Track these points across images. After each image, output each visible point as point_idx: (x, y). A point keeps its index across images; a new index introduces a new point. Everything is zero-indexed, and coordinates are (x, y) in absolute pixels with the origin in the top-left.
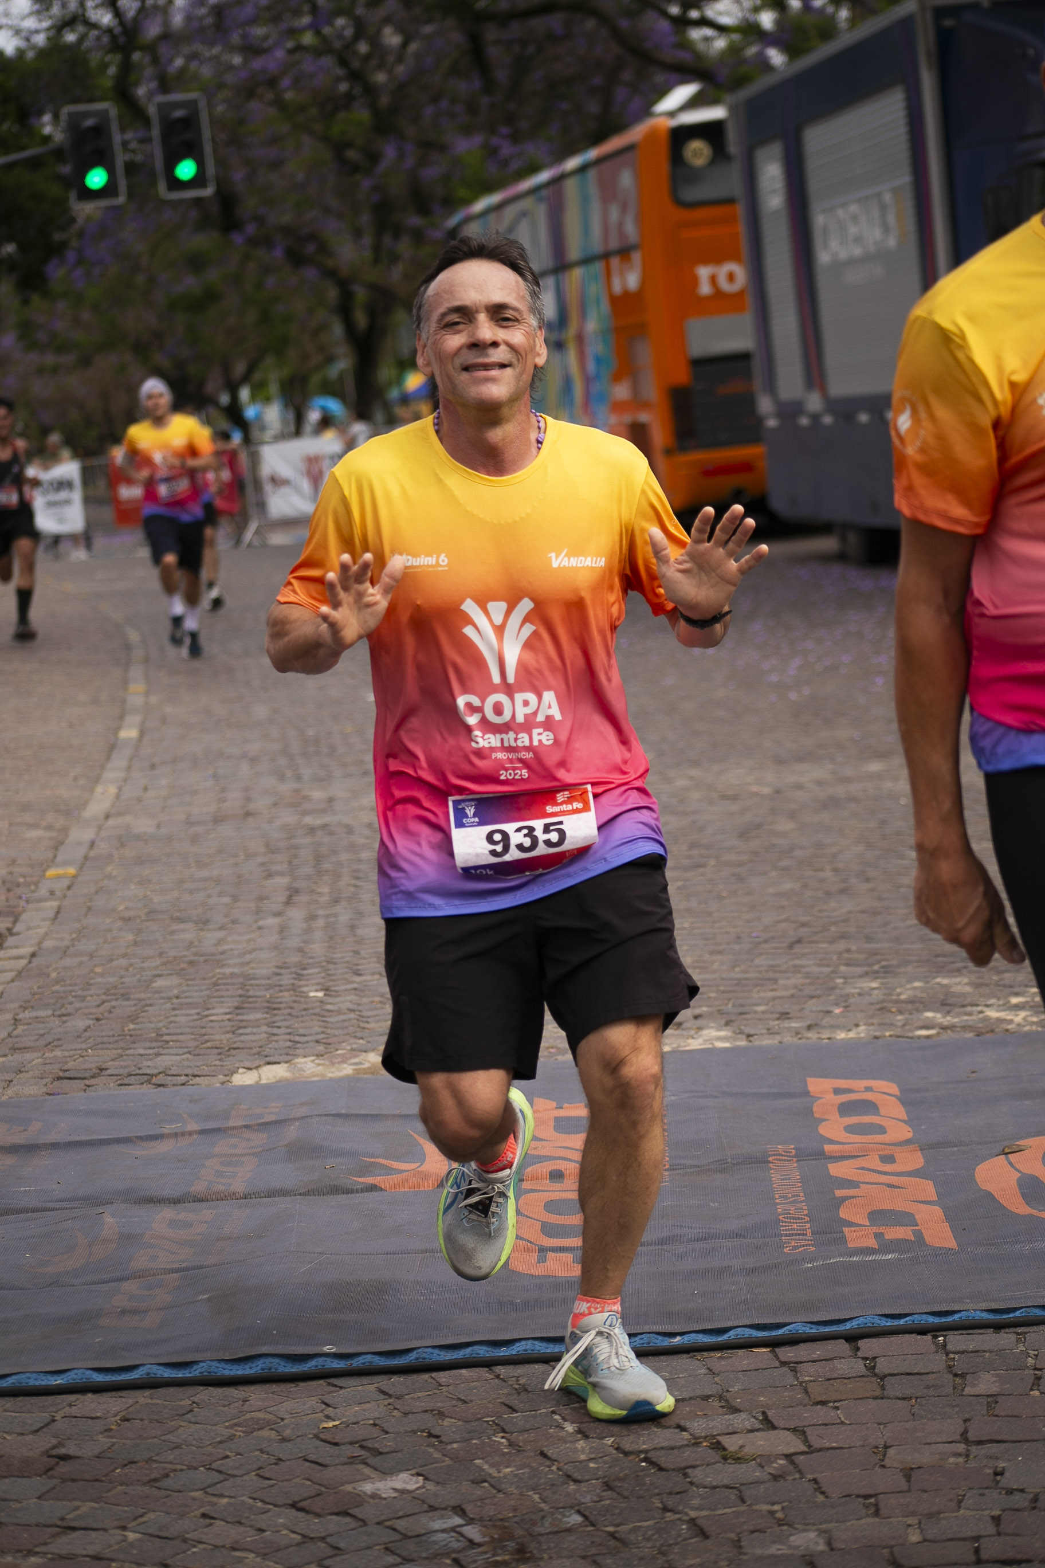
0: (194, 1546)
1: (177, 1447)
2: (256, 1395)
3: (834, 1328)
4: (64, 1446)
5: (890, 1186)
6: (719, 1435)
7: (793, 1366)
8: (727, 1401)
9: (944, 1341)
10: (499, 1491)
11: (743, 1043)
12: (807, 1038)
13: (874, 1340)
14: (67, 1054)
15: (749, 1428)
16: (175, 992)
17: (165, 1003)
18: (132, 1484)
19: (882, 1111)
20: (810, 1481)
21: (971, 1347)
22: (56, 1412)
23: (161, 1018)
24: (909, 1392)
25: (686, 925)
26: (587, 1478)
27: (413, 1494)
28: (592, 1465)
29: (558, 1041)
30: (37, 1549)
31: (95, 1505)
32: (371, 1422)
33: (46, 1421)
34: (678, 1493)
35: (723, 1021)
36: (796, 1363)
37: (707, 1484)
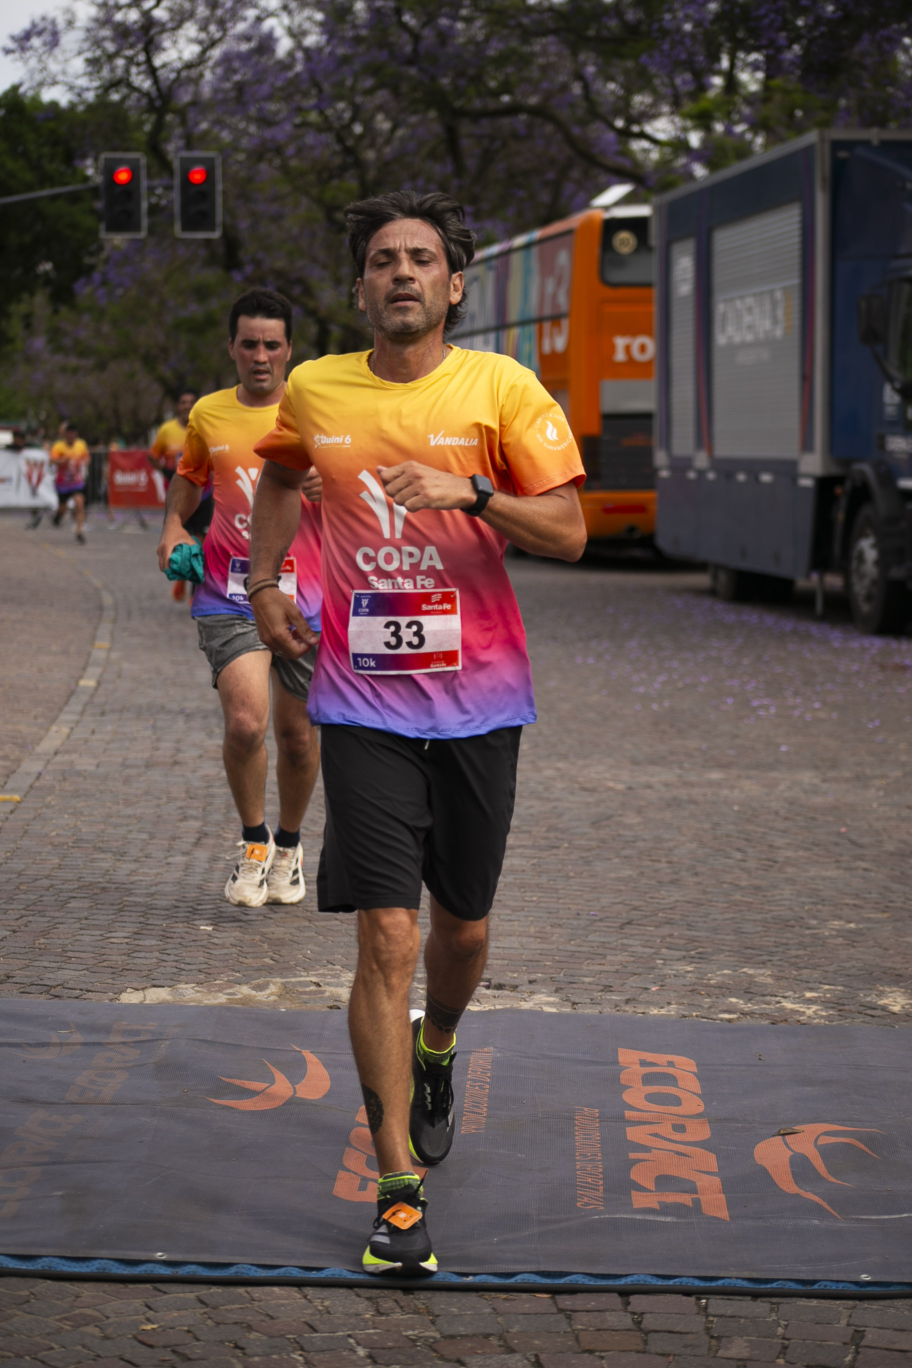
1: (10, 1335)
2: (87, 1291)
3: (610, 1283)
5: (678, 1153)
8: (505, 1341)
9: (706, 1303)
11: (568, 1010)
12: (625, 1011)
13: (644, 1297)
16: (85, 913)
17: (75, 923)
19: (680, 1084)
21: (729, 1313)
23: (69, 936)
24: (667, 1349)
25: (535, 899)
32: (186, 1328)
35: (554, 988)
36: (572, 1311)
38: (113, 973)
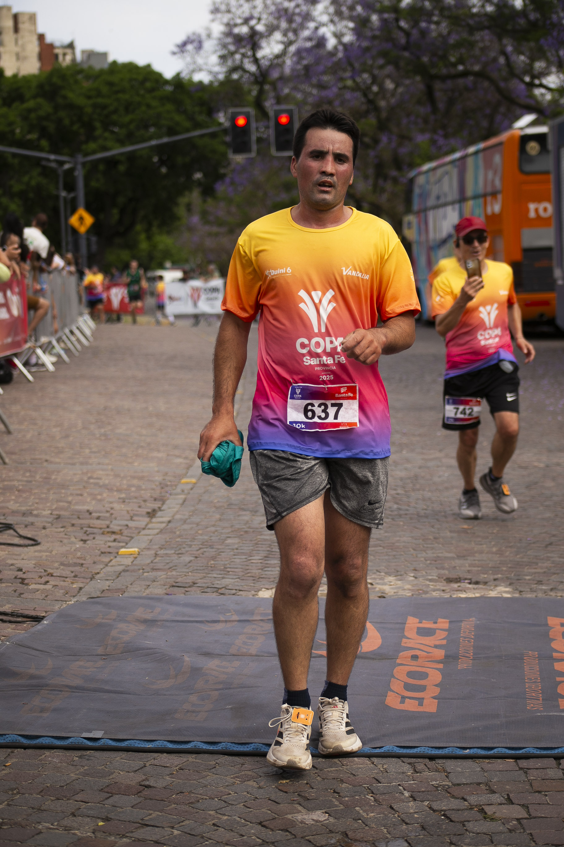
0: (207, 841)
1: (205, 786)
2: (248, 761)
3: (549, 752)
4: (148, 781)
6: (483, 805)
7: (525, 771)
8: (489, 786)
10: (367, 825)
12: (551, 595)
14: (178, 574)
15: (499, 802)
16: (236, 546)
17: (230, 552)
18: (180, 804)
20: (528, 834)
22: (147, 762)
23: (227, 559)
25: (495, 531)
26: (413, 822)
27: (322, 823)
28: (416, 816)
29: (424, 587)
30: (127, 835)
31: (160, 814)
32: (305, 782)
33: (141, 766)
34: (459, 835)
35: (508, 583)
36: (528, 769)
37: (474, 831)
38: (254, 580)
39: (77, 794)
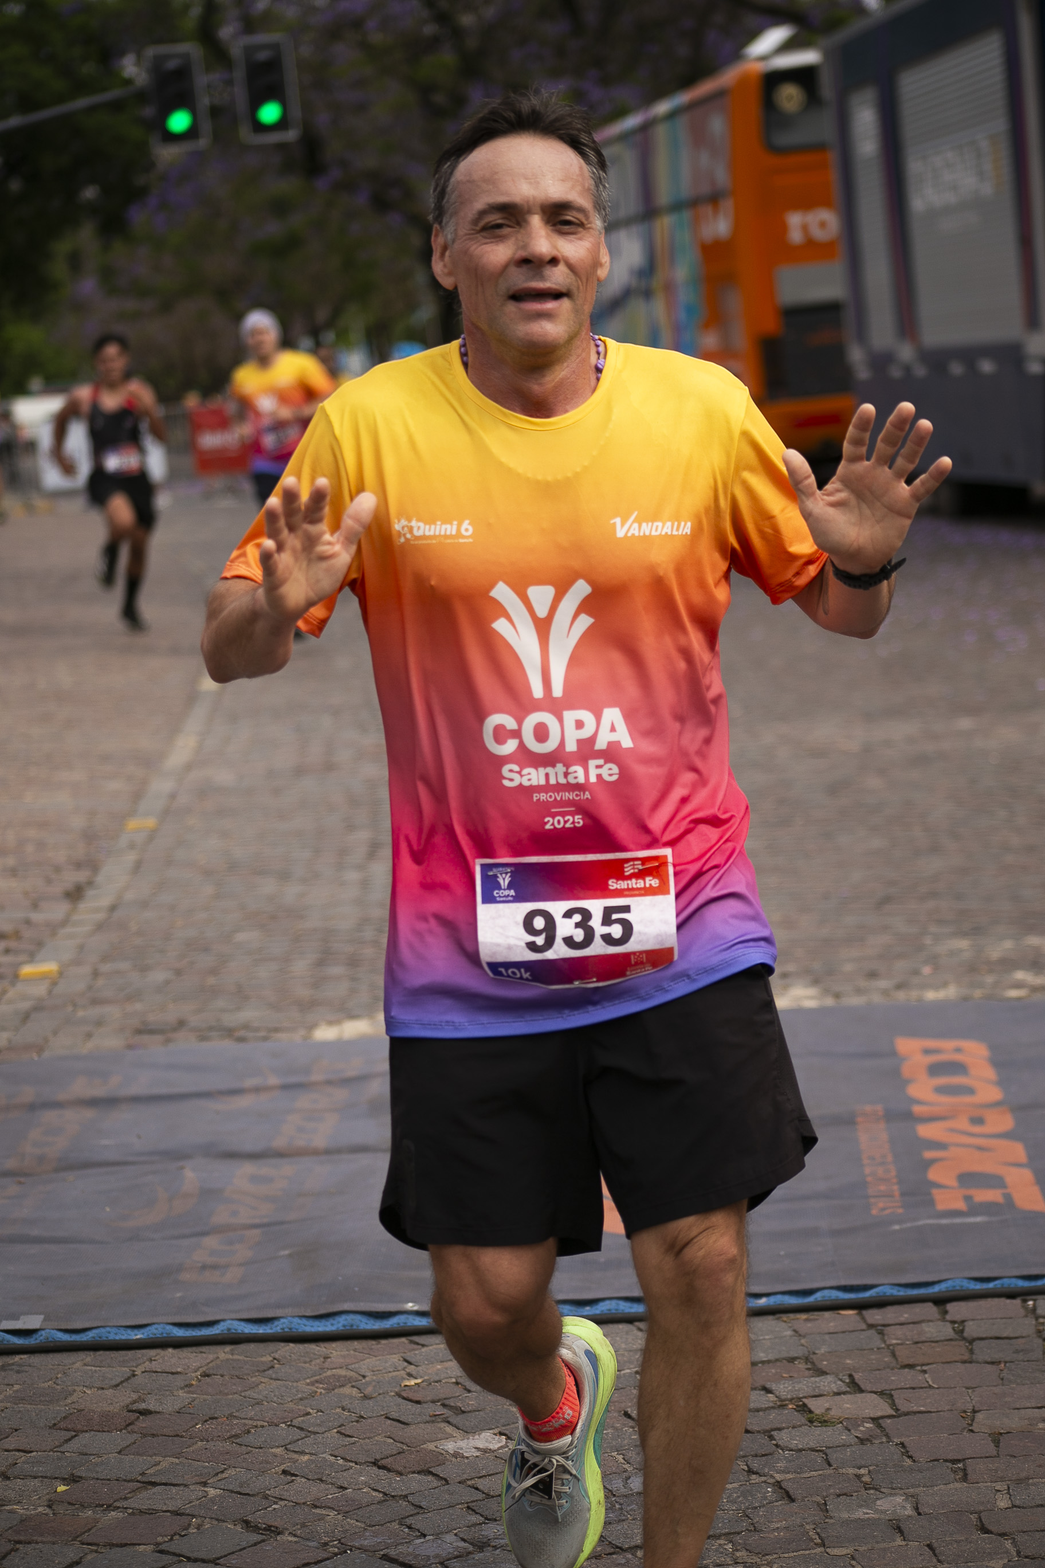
0: (276, 1503)
1: (258, 1403)
2: (337, 1351)
3: (922, 1291)
4: (144, 1401)
5: (980, 1148)
6: (805, 1397)
7: (880, 1329)
8: (813, 1363)
9: (1034, 1305)
11: (829, 1002)
12: (896, 998)
13: (963, 1303)
14: (147, 1007)
15: (835, 1390)
16: (258, 946)
17: (248, 958)
18: (212, 1440)
19: (972, 1073)
20: (896, 1445)
22: (136, 1367)
23: (244, 973)
24: (997, 1356)
27: (496, 1454)
30: (117, 1504)
31: (177, 1461)
32: (454, 1380)
33: (126, 1376)
34: (763, 1455)
35: (811, 980)
36: (884, 1325)
37: (792, 1447)
38: (301, 1009)
39: (7, 1437)
